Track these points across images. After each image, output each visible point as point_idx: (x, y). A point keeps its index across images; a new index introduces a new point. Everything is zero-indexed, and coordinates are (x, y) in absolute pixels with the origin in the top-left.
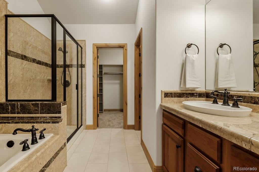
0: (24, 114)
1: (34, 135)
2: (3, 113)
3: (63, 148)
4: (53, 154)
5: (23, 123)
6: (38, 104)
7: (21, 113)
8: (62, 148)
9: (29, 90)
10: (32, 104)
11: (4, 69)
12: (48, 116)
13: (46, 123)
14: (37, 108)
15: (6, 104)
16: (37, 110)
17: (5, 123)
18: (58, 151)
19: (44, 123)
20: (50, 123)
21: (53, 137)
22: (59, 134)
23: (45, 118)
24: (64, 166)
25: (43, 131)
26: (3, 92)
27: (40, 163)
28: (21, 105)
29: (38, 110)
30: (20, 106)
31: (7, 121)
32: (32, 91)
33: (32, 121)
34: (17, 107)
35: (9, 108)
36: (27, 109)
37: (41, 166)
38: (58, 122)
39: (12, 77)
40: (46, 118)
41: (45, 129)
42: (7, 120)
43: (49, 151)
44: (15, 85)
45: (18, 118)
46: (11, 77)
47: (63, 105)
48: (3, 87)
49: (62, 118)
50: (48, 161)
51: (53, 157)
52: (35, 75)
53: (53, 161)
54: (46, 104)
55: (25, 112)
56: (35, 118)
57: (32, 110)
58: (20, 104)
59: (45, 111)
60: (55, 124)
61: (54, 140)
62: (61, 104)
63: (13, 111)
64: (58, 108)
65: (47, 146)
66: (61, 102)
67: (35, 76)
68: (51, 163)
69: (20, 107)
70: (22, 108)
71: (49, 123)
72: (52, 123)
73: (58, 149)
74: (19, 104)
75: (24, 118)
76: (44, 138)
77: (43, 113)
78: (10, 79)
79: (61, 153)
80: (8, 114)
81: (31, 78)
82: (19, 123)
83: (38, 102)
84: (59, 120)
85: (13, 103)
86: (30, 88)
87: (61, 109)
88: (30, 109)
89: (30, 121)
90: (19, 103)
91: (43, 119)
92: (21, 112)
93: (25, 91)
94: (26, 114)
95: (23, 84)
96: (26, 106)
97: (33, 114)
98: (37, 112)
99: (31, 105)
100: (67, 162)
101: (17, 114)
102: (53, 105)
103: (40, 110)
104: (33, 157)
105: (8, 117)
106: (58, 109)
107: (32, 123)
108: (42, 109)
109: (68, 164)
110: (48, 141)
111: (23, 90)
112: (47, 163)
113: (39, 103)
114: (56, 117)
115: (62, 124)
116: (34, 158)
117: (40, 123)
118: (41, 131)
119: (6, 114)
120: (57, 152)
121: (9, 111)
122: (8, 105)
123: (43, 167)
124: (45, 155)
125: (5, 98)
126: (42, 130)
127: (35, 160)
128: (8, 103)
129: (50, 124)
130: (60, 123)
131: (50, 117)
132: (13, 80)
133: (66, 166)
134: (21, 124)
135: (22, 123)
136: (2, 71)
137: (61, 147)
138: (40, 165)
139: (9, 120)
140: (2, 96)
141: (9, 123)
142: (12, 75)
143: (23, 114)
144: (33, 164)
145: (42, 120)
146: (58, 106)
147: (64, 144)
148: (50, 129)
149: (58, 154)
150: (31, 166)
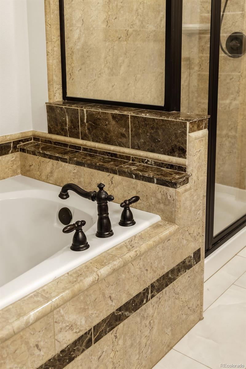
0: (97, 142)
1: (103, 210)
2: (55, 131)
3: (190, 267)
4: (151, 278)
5: (92, 168)
6: (126, 117)
7: (90, 138)
8: (184, 266)
9: (123, 69)
10: (114, 117)
11: (57, 12)
12: (151, 158)
13: (143, 180)
14: (123, 130)
15: (60, 109)
16: (123, 135)
17: (57, 159)
18: (172, 271)
19: (138, 177)
20: (153, 182)
21: (156, 226)
22: (177, 221)
23: (143, 162)
24: (192, 318)
25: (130, 203)
26: (56, 76)
27: (110, 297)
28: (90, 115)
29: (127, 136)
30: (87, 119)
31: (60, 156)
32: (131, 69)
33: (110, 165)
34: (82, 121)
35: (66, 120)
36: (102, 129)
37: (114, 304)
38: (174, 185)
39: (80, 31)
40: (146, 163)
41: (137, 199)
42: (62, 154)
43: (140, 268)
44: (87, 54)
45: (85, 149)
46: (78, 31)
47: (192, 131)
48: (55, 61)
49: (189, 171)
50: (134, 295)
51: (152, 285)
52: (141, 19)
53: (153, 296)
54: (145, 119)
55: (97, 137)
56: (121, 156)
57: (112, 134)
58: (87, 111)
59: (145, 143)
60: (164, 188)
61: (156, 239)
62: (185, 127)
63: (73, 131)
64: (176, 137)
65: (132, 254)
66: (187, 120)
67: (142, 23)
68: (147, 301)
69: (87, 122)
70: (91, 125)
71: (150, 180)
72: (157, 183)
73: (173, 266)
74: (85, 112)
75: (96, 152)
76: (133, 223)
77: (139, 148)
78: (76, 36)
79: (183, 279)
80: (65, 136)
81: (131, 30)
82: (84, 166)
83: (125, 113)
84: (177, 176)
85: (74, 107)
86: (127, 60)
87: (186, 143)
88: (109, 131)
89: (106, 165)
90: (85, 110)
91: (138, 164)
92: (89, 135)
93: (114, 71)
94: (99, 142)
95: (108, 50)
96: (99, 119)
97: (116, 145)
98: (124, 140)
99: (111, 117)
100: (204, 308)
101: (82, 139)
102: (163, 127)
103: (133, 136)
104: (87, 277)
105: (65, 145)
106: (179, 142)
107: (111, 173)
108: (136, 135)
109: (204, 315)
110: (141, 237)
111: (109, 68)
112: (133, 300)
113: (130, 113)
114: (171, 166)
115: (186, 191)
116: (89, 280)
117: (128, 177)
118: (125, 202)
119: (62, 135)
120: (168, 273)
121: (66, 129)
122: (65, 112)
123: (120, 309)
124: (123, 275)
125: (60, 91)
126: (129, 200)
127: (91, 286)
128: (64, 107)
129: (153, 186)
130: (181, 189)
131: (155, 163)
132: (82, 40)
133: (201, 319)
134: (88, 169)
135: (90, 166)
136: (52, 16)
137: (184, 262)
138: (110, 302)
139: (66, 153)
140: (55, 86)
141: (64, 161)
142: (79, 25)
143: (93, 141)
144: (87, 296)
145: (133, 168)
146: (179, 131)
147: (195, 254)
148: (153, 200)
149: (171, 280)
150: (82, 298)
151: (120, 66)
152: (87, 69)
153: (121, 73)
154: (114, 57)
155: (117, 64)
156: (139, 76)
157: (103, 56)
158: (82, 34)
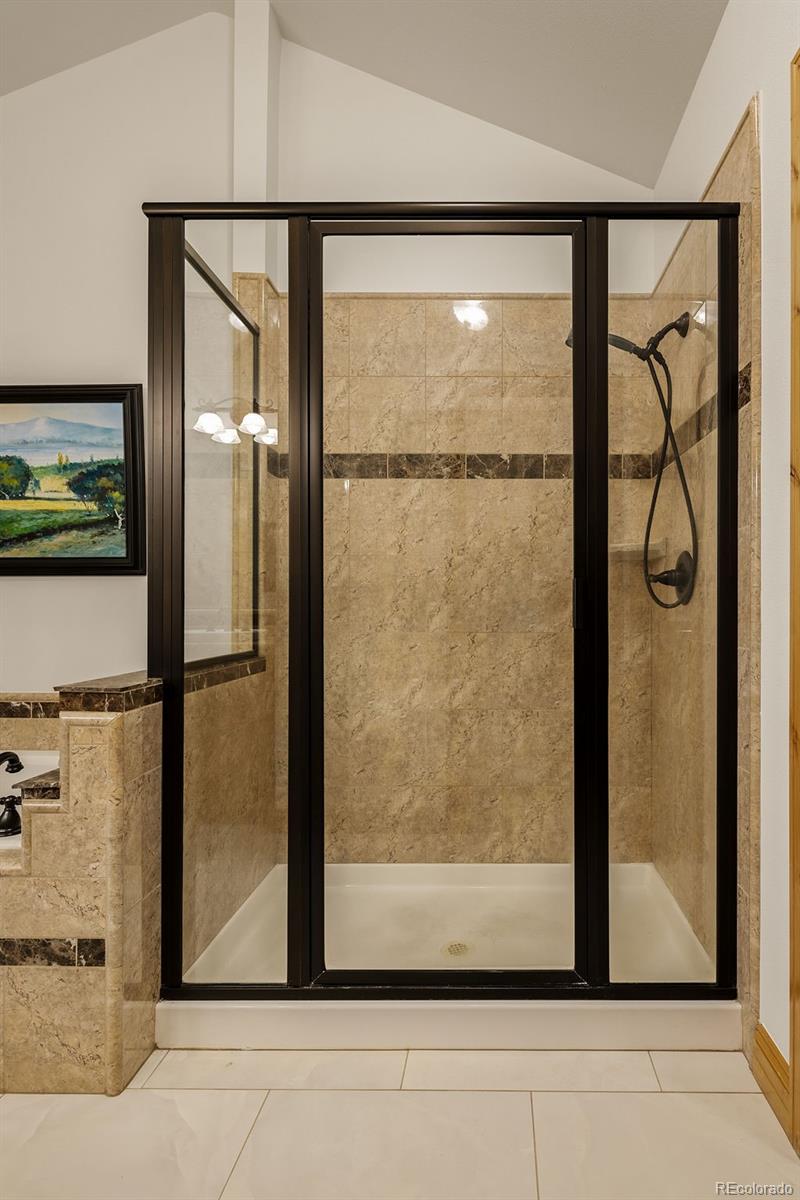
8: (48, 953)
9: (437, 621)
18: (6, 943)
39: (340, 562)
44: (354, 595)
46: (336, 562)
73: (8, 934)
79: (43, 975)
81: (459, 558)
93: (415, 623)
95: (400, 590)
111: (402, 618)
137: (44, 945)
142: (339, 552)
149: (3, 960)
151: (431, 617)
152: (351, 618)
153: (432, 627)
154: (416, 602)
155: (424, 611)
156: (481, 636)
157: (389, 598)
158: (342, 565)
